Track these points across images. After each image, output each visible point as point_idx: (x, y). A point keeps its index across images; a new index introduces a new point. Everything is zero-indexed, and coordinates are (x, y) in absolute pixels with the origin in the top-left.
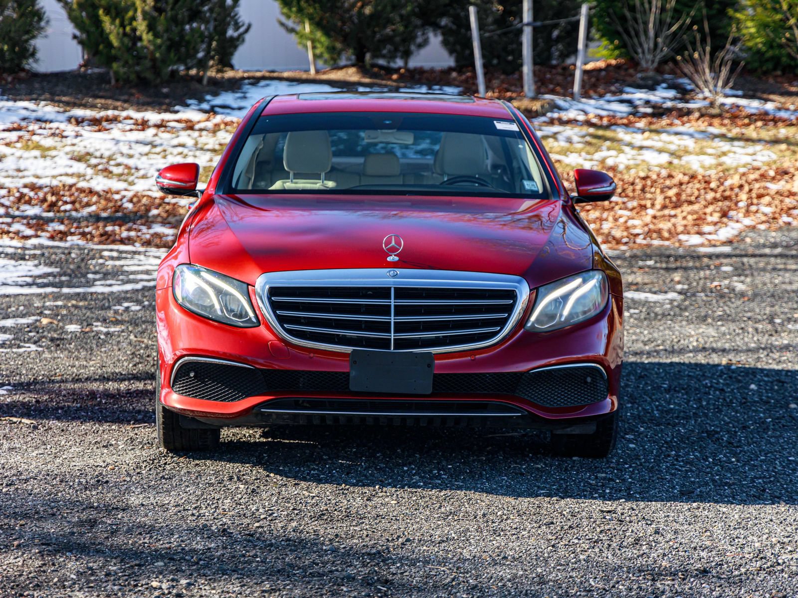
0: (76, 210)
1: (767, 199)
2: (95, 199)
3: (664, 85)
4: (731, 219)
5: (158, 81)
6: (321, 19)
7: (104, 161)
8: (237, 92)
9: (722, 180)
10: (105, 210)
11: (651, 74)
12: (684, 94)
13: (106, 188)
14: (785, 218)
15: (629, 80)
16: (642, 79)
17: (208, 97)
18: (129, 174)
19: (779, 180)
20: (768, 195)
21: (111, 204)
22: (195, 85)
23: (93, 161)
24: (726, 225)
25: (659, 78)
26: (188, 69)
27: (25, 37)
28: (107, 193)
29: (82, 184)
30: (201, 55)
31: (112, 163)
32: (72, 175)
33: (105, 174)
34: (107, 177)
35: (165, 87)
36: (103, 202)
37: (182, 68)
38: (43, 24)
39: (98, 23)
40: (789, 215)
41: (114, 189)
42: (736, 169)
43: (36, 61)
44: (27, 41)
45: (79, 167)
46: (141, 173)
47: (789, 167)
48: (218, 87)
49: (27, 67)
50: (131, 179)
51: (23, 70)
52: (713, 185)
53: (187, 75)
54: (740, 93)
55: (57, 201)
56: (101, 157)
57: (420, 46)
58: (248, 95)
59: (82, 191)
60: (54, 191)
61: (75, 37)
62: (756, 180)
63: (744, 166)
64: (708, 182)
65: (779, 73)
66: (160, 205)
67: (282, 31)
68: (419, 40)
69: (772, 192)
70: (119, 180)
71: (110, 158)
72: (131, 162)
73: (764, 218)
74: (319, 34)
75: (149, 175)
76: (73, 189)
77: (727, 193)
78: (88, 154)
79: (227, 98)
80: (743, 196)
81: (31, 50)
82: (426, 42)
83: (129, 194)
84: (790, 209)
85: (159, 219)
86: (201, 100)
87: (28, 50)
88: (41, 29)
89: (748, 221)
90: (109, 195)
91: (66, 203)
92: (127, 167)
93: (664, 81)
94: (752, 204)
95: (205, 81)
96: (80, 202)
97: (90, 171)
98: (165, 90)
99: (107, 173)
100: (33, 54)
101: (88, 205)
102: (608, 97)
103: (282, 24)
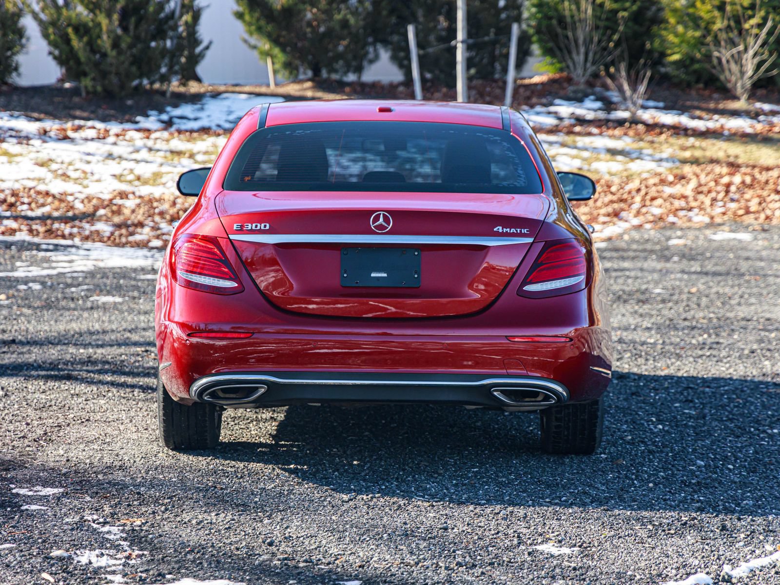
0: (32, 210)
1: (659, 201)
2: (50, 200)
3: (592, 97)
4: (621, 219)
5: (123, 93)
6: (279, 36)
7: (64, 166)
8: (196, 104)
9: (623, 184)
10: (57, 209)
11: (582, 87)
12: (609, 106)
13: (61, 191)
14: (671, 219)
15: (562, 93)
16: (575, 92)
17: (169, 109)
18: (86, 178)
19: (676, 184)
20: (661, 197)
21: (63, 205)
22: (158, 98)
23: (54, 166)
24: (614, 224)
25: (589, 91)
26: (152, 83)
27: (9, 53)
28: (62, 194)
29: (42, 188)
30: (164, 70)
31: (71, 168)
32: (33, 179)
33: (64, 178)
34: (64, 180)
35: (129, 99)
36: (57, 203)
37: (145, 82)
38: (24, 41)
39: (68, 41)
40: (675, 216)
41: (69, 191)
42: (640, 174)
43: (19, 75)
44: (10, 57)
45: (42, 172)
46: (96, 177)
47: (688, 173)
48: (180, 99)
49: (10, 81)
50: (85, 182)
51: (6, 83)
52: (613, 189)
53: (151, 88)
54: (661, 104)
55: (16, 202)
56: (62, 163)
57: (371, 62)
58: (206, 107)
59: (39, 193)
60: (14, 194)
61: (50, 53)
62: (655, 185)
63: (648, 172)
64: (609, 187)
65: (701, 85)
66: (108, 206)
67: (244, 46)
68: (371, 56)
69: (665, 195)
70: (76, 183)
71: (70, 164)
72: (87, 168)
73: (651, 218)
74: (276, 51)
75: (103, 179)
76: (32, 192)
77: (625, 196)
78: (51, 160)
79: (186, 110)
80: (638, 199)
81: (14, 65)
82: (377, 57)
83: (82, 196)
84: (677, 210)
85: (104, 218)
86: (161, 111)
87: (10, 66)
88: (23, 46)
89: (636, 222)
90: (63, 197)
91: (23, 203)
92: (84, 172)
93: (593, 94)
94: (644, 206)
95: (168, 95)
96: (37, 203)
97: (50, 176)
98: (129, 102)
99: (65, 176)
100: (16, 69)
101: (43, 205)
102: (538, 109)
103: (245, 41)
